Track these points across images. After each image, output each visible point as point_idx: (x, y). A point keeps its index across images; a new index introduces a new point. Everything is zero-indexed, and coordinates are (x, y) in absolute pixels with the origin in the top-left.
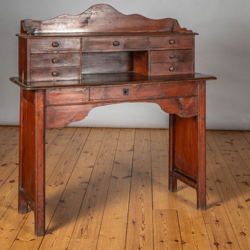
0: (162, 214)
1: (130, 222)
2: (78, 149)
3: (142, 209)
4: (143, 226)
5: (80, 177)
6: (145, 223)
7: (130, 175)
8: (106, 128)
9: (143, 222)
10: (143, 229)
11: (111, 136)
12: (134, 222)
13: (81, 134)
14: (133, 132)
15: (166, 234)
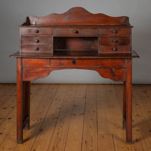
0: (103, 137)
1: (84, 142)
2: (51, 97)
3: (91, 134)
4: (92, 144)
5: (53, 115)
6: (93, 142)
7: (84, 113)
8: (69, 84)
9: (92, 142)
10: (91, 146)
11: (72, 89)
12: (86, 142)
13: (53, 88)
14: (85, 86)
15: (106, 149)
